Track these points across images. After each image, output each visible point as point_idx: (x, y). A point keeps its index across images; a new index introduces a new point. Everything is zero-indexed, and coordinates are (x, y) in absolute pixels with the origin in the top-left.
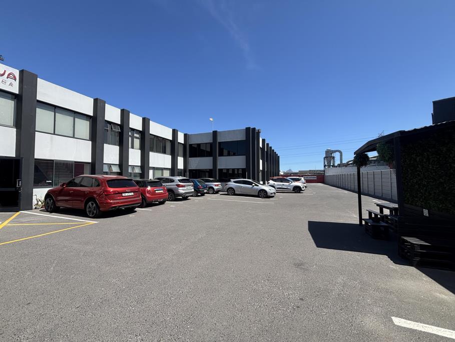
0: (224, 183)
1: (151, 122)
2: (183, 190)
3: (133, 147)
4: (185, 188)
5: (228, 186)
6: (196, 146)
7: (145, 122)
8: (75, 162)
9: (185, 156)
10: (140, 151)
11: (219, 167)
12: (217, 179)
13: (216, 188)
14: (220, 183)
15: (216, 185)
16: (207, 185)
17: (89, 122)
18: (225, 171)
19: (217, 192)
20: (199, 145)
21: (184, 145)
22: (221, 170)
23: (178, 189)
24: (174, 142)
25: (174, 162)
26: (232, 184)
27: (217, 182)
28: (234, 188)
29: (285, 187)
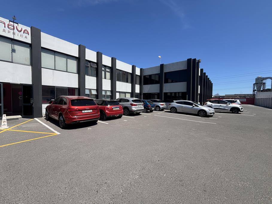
0: (168, 103)
1: (117, 61)
2: (135, 108)
3: (105, 78)
4: (137, 107)
5: (171, 106)
6: (148, 77)
7: (113, 61)
8: (68, 88)
9: (140, 84)
10: (110, 80)
11: (164, 91)
12: (163, 100)
13: (161, 106)
14: (165, 103)
15: (162, 105)
16: (154, 105)
17: (76, 61)
18: (169, 94)
19: (162, 110)
20: (150, 76)
21: (140, 76)
22: (166, 94)
23: (131, 107)
24: (133, 74)
25: (133, 88)
26: (174, 104)
27: (162, 102)
28: (176, 107)
29: (223, 108)
